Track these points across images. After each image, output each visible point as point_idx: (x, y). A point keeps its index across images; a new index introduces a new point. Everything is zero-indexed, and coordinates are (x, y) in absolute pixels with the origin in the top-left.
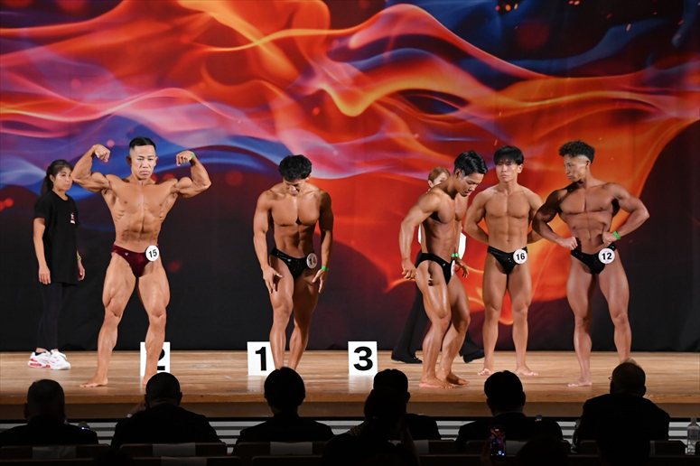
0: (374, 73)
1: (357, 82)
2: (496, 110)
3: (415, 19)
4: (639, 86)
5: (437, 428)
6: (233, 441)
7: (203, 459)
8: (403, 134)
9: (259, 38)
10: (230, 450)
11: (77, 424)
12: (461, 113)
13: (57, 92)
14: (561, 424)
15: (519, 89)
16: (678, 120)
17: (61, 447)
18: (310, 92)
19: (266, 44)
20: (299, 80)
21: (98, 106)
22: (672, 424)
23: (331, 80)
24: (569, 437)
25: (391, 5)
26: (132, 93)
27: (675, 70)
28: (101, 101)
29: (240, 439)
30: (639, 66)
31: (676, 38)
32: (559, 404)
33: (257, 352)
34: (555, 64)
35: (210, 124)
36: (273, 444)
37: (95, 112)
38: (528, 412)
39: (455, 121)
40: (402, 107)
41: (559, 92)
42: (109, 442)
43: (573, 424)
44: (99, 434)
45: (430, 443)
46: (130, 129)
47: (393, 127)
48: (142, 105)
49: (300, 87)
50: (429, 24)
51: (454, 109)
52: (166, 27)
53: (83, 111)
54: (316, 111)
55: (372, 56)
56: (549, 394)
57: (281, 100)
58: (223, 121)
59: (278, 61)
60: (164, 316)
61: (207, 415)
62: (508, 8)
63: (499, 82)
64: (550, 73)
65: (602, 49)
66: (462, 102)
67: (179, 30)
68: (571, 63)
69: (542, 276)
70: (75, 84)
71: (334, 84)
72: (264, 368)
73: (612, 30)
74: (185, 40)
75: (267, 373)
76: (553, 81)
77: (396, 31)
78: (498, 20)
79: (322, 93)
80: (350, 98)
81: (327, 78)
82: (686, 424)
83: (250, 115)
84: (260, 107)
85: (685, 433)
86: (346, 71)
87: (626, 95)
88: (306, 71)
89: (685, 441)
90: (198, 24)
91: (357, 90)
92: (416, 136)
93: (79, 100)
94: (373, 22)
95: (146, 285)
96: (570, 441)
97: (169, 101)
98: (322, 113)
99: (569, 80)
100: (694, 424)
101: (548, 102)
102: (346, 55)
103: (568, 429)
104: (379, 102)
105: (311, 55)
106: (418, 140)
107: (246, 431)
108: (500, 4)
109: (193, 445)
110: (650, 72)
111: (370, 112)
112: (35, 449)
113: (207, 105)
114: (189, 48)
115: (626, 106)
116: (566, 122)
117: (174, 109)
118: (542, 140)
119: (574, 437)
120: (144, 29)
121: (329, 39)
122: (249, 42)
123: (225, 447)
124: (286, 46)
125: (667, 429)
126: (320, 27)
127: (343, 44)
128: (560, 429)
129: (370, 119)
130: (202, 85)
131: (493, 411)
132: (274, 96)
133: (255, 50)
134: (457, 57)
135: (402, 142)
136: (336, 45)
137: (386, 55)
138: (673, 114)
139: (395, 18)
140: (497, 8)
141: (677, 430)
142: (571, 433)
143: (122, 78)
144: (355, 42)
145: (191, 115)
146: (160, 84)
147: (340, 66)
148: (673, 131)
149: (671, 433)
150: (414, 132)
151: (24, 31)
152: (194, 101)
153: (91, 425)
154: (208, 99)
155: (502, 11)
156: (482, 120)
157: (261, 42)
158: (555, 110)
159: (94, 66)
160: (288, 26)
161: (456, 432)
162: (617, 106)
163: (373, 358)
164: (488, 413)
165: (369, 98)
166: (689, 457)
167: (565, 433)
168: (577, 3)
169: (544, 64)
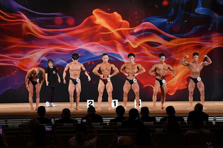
0: (140, 38)
1: (136, 40)
2: (168, 46)
3: (149, 25)
4: (201, 40)
5: (156, 119)
6: (109, 122)
7: (102, 126)
8: (147, 52)
9: (113, 30)
10: (108, 124)
11: (73, 119)
12: (160, 47)
13: (68, 44)
14: (184, 118)
15: (173, 41)
16: (210, 48)
17: (70, 124)
18: (125, 42)
19: (115, 32)
20: (123, 40)
21: (77, 47)
22: (209, 118)
23: (130, 40)
24: (186, 121)
25: (143, 22)
26: (84, 43)
27: (209, 36)
28: (78, 45)
29: (110, 122)
30: (201, 35)
31: (209, 29)
32: (183, 113)
33: (114, 102)
34: (181, 35)
35: (102, 50)
36: (118, 123)
37: (76, 48)
38: (176, 115)
39: (159, 48)
40: (146, 45)
41: (183, 41)
42: (80, 123)
43: (187, 118)
44: (78, 121)
45: (154, 123)
46: (84, 51)
47: (144, 50)
48: (87, 46)
49: (123, 41)
50: (152, 26)
51: (159, 46)
52: (92, 28)
53: (73, 48)
54: (126, 47)
55: (139, 34)
56: (181, 111)
57: (119, 44)
58: (105, 49)
59: (117, 35)
60: (111, 93)
61: (102, 116)
62: (170, 22)
63: (169, 39)
64: (180, 37)
65: (192, 32)
66: (160, 44)
67: (95, 29)
68: (185, 35)
69: (179, 84)
70: (72, 41)
71: (131, 41)
72: (115, 106)
73: (194, 28)
74: (96, 31)
75: (116, 107)
76: (181, 39)
77: (145, 28)
78: (168, 25)
79: (128, 43)
80: (134, 43)
81: (129, 39)
82: (213, 118)
83: (111, 48)
84: (114, 46)
85: (213, 120)
86: (133, 37)
87: (198, 42)
88: (124, 37)
89: (213, 122)
90: (99, 27)
91: (136, 42)
92: (150, 52)
93: (73, 45)
94: (140, 26)
95: (107, 87)
96: (186, 122)
97: (93, 45)
98: (128, 47)
99: (185, 39)
100: (215, 117)
101: (180, 44)
102: (133, 34)
103: (186, 119)
104: (141, 44)
105: (125, 34)
106: (150, 53)
107: (111, 120)
108: (169, 22)
109: (99, 123)
110: (203, 37)
111: (139, 47)
112: (64, 124)
113: (101, 46)
114: (97, 33)
115: (198, 45)
116: (184, 48)
117: (94, 47)
118: (179, 53)
119: (187, 121)
120: (87, 29)
121: (129, 30)
122: (111, 31)
123: (106, 124)
124: (120, 32)
125: (208, 119)
126: (127, 28)
127: (133, 31)
128: (184, 119)
129: (139, 48)
130: (100, 41)
131: (168, 115)
132: (117, 43)
133: (112, 33)
134: (159, 34)
135: (146, 54)
136: (131, 32)
137: (143, 34)
138: (209, 46)
139: (144, 25)
140: (168, 23)
141: (211, 119)
142: (186, 120)
143: (82, 40)
144: (135, 31)
145: (98, 48)
146: (91, 41)
147: (132, 36)
148: (209, 50)
149: (209, 120)
150: (149, 51)
151: (60, 30)
152: (98, 45)
153: (76, 119)
154: (102, 44)
155: (169, 23)
156: (165, 48)
157: (114, 31)
158: (181, 46)
159: (76, 38)
160: (120, 27)
161: (160, 120)
162: (196, 45)
163: (140, 103)
164: (167, 116)
165: (139, 44)
166: (214, 125)
167: (185, 120)
168: (186, 21)
169: (179, 35)
